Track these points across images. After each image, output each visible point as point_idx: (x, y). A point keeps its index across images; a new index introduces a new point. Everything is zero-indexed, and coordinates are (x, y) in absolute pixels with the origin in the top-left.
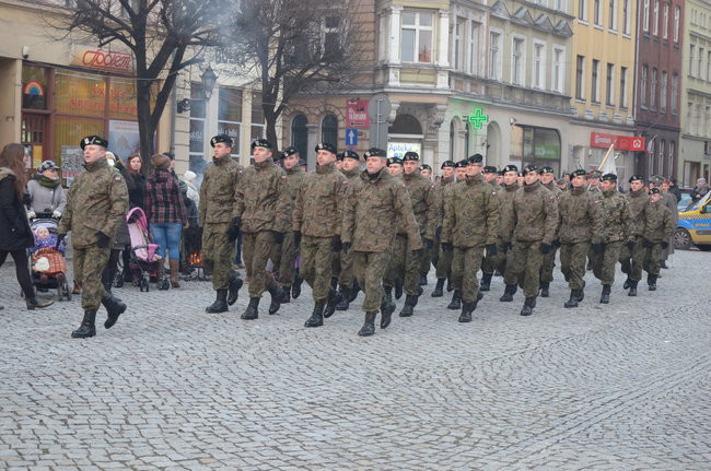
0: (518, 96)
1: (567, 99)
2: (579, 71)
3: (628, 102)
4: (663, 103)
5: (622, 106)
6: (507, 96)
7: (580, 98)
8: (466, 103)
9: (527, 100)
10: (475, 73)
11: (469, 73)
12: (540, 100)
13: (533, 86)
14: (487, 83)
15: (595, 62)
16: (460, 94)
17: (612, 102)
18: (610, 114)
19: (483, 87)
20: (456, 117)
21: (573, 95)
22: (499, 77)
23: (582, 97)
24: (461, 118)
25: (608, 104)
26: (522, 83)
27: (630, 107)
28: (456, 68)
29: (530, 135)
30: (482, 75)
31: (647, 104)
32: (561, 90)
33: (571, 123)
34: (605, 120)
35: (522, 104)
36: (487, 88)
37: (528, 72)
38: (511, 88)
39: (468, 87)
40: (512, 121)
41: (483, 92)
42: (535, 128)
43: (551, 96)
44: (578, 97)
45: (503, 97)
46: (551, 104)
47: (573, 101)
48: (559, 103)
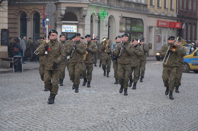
0: (123, 4)
1: (146, 6)
3: (174, 7)
4: (190, 8)
5: (171, 9)
6: (118, 4)
7: (152, 5)
8: (98, 7)
9: (127, 6)
12: (133, 6)
16: (95, 3)
17: (167, 7)
18: (166, 12)
19: (106, 0)
20: (93, 13)
21: (149, 4)
23: (153, 5)
24: (96, 14)
25: (165, 8)
27: (175, 9)
29: (129, 21)
31: (183, 8)
32: (143, 2)
33: (148, 16)
34: (164, 15)
35: (125, 8)
36: (108, 1)
38: (119, 1)
39: (99, 0)
40: (120, 15)
41: (106, 2)
42: (131, 19)
43: (138, 4)
44: (151, 5)
45: (116, 4)
46: (138, 8)
47: (149, 7)
48: (142, 8)
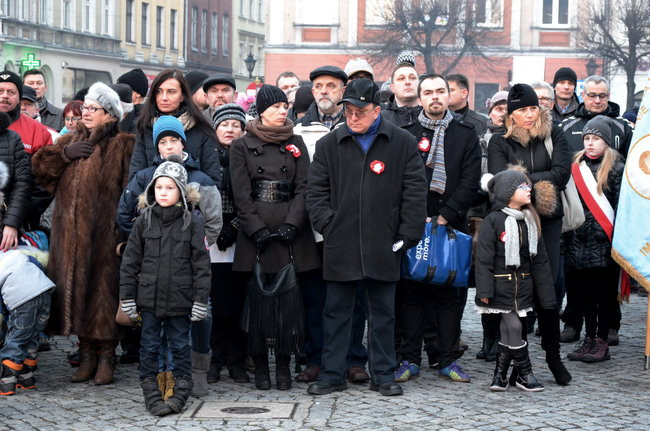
0: (69, 41)
1: (117, 42)
2: (129, 15)
3: (179, 43)
4: (214, 44)
5: (172, 48)
6: (59, 40)
7: (130, 41)
8: (18, 48)
9: (77, 44)
10: (27, 18)
11: (21, 19)
12: (90, 44)
13: (83, 30)
14: (39, 28)
16: (12, 40)
17: (162, 44)
18: (160, 57)
19: (35, 33)
20: (10, 62)
21: (123, 37)
22: (50, 22)
23: (133, 39)
24: (14, 63)
25: (159, 46)
26: (73, 27)
27: (181, 49)
28: (9, 14)
29: (80, 75)
30: (34, 21)
31: (198, 45)
32: (111, 33)
33: (122, 66)
34: (156, 62)
35: (73, 47)
36: (38, 34)
37: (79, 17)
38: (62, 33)
39: (20, 33)
40: (64, 64)
41: (35, 37)
42: (86, 71)
43: (101, 40)
44: (128, 39)
45: (54, 42)
46: (101, 47)
47: (124, 44)
48: (109, 47)
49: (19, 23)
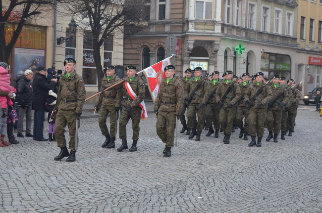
0: (265, 38)
1: (295, 39)
2: (302, 25)
6: (259, 37)
7: (303, 39)
8: (234, 41)
9: (271, 40)
10: (239, 25)
11: (235, 25)
12: (278, 40)
13: (274, 32)
14: (246, 30)
15: (312, 20)
16: (230, 36)
18: (320, 47)
19: (244, 33)
20: (228, 48)
21: (298, 37)
22: (254, 27)
23: (304, 38)
24: (231, 49)
26: (268, 30)
28: (228, 22)
29: (273, 58)
30: (244, 26)
32: (291, 34)
33: (297, 52)
34: (317, 50)
35: (268, 41)
36: (246, 33)
37: (272, 25)
38: (261, 33)
39: (235, 33)
40: (262, 50)
41: (244, 35)
42: (276, 55)
43: (285, 38)
44: (302, 38)
45: (256, 38)
46: (285, 42)
47: (298, 40)
48: (289, 41)
49: (234, 27)
